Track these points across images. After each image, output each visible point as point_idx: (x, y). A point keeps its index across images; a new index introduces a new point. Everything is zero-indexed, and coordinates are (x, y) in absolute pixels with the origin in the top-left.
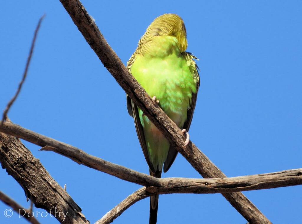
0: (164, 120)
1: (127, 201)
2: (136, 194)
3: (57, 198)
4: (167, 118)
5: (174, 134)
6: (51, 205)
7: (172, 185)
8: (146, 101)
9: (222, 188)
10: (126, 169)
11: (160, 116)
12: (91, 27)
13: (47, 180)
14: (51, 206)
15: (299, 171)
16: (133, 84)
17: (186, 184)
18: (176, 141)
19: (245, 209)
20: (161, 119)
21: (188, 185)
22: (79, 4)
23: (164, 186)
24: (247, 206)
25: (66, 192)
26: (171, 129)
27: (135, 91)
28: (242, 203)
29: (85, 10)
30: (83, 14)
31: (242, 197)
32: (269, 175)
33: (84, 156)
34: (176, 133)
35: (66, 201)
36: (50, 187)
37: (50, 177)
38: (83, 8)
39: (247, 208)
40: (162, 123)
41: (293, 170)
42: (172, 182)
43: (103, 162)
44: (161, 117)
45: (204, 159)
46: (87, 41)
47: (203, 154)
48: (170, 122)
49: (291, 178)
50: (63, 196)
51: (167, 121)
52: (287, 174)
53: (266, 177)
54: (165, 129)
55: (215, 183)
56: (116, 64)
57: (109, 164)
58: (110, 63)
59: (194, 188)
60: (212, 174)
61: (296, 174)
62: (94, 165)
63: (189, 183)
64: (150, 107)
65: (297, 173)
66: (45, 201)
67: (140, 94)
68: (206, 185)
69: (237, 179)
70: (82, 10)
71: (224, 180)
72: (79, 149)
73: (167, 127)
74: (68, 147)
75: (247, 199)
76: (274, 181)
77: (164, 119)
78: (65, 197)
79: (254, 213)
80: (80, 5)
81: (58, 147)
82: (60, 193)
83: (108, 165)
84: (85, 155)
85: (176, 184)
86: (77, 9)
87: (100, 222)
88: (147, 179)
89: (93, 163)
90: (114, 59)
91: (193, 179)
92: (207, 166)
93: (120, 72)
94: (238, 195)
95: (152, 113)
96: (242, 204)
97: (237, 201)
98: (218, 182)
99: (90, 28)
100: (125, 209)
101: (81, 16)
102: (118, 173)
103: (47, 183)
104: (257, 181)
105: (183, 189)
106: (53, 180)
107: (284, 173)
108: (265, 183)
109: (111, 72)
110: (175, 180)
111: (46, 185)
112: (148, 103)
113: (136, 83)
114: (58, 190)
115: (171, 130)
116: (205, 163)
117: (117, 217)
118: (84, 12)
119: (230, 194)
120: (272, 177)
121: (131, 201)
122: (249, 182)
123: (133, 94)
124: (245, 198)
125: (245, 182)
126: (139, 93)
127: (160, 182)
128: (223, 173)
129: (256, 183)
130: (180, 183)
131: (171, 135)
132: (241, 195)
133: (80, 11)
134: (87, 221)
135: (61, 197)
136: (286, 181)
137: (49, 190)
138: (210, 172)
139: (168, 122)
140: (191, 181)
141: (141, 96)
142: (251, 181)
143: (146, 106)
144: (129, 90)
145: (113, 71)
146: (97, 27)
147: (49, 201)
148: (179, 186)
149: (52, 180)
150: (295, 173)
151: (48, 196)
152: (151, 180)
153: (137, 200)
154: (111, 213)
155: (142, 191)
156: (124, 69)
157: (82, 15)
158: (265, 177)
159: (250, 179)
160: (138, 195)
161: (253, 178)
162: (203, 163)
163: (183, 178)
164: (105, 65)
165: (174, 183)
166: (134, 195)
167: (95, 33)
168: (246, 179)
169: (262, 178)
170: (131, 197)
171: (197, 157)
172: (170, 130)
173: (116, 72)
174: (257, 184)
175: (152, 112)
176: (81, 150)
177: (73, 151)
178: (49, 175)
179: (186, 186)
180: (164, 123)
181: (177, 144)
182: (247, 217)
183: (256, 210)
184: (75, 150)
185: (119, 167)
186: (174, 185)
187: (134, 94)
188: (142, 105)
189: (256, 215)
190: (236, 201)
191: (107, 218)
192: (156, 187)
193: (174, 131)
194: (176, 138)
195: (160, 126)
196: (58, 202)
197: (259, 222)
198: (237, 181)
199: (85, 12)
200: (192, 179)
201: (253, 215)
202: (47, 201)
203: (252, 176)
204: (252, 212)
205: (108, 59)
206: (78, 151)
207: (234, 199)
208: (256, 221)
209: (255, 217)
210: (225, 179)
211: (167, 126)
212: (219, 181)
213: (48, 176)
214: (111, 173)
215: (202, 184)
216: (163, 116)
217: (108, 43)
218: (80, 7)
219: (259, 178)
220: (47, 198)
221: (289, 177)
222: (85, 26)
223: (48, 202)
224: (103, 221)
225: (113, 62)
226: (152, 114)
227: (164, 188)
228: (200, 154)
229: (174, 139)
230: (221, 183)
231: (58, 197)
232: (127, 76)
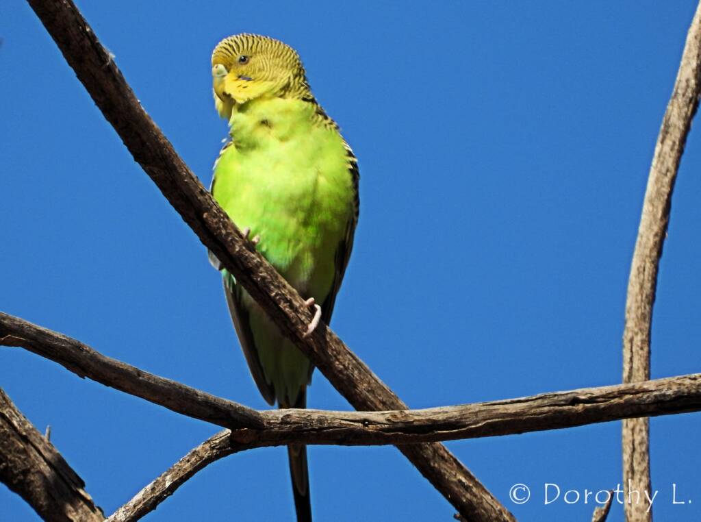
0: (270, 282)
1: (188, 461)
2: (207, 446)
3: (30, 456)
4: (277, 277)
5: (292, 314)
6: (15, 472)
7: (288, 426)
8: (230, 238)
9: (400, 433)
10: (187, 390)
11: (261, 272)
12: (105, 72)
13: (7, 415)
14: (17, 475)
15: (573, 395)
16: (199, 200)
17: (321, 424)
18: (298, 329)
19: (452, 482)
20: (263, 278)
21: (326, 425)
22: (78, 19)
23: (271, 428)
24: (455, 476)
25: (49, 444)
26: (285, 302)
27: (205, 215)
28: (445, 469)
29: (92, 33)
30: (88, 43)
31: (446, 455)
32: (506, 403)
33: (94, 358)
34: (296, 310)
35: (49, 464)
36: (14, 432)
37: (14, 410)
38: (88, 30)
39: (454, 480)
40: (265, 288)
41: (559, 393)
42: (288, 420)
43: (136, 374)
44: (264, 274)
45: (360, 370)
46: (98, 103)
47: (357, 357)
48: (284, 286)
49: (556, 411)
50: (43, 451)
51: (276, 283)
52: (546, 402)
53: (501, 409)
54: (271, 303)
55: (385, 422)
56: (162, 155)
57: (149, 378)
58: (149, 154)
59: (339, 433)
60: (377, 403)
61: (567, 403)
62: (116, 379)
63: (327, 420)
64: (238, 252)
65: (570, 400)
66: (4, 464)
67: (216, 223)
68: (367, 425)
69: (435, 413)
70: (87, 33)
71: (407, 416)
72: (82, 343)
73: (278, 297)
74: (57, 339)
75: (455, 460)
76: (517, 418)
77: (270, 280)
78: (47, 455)
79: (472, 491)
80: (82, 23)
81: (35, 339)
82: (37, 445)
83: (147, 380)
84: (96, 356)
85: (298, 423)
86: (75, 32)
87: (127, 508)
88: (232, 412)
89: (114, 375)
90: (158, 143)
91: (337, 412)
92: (365, 385)
93: (170, 174)
94: (435, 451)
95: (243, 266)
96: (445, 472)
97: (434, 464)
98: (393, 419)
99: (103, 75)
100: (183, 480)
101: (82, 47)
102: (169, 399)
103: (7, 424)
104: (480, 417)
105: (313, 434)
106: (21, 415)
107: (540, 401)
108: (498, 422)
109: (150, 172)
110: (297, 415)
111: (5, 426)
112: (234, 245)
113: (206, 199)
114: (32, 438)
115: (285, 305)
116: (362, 380)
117: (166, 497)
118: (89, 38)
119: (418, 449)
120: (512, 409)
121: (197, 461)
122: (461, 419)
123: (199, 224)
124: (452, 457)
125: (453, 420)
126: (215, 220)
127: (262, 419)
128: (401, 402)
129: (478, 423)
130: (308, 420)
131: (286, 315)
132: (442, 452)
133: (82, 36)
134: (97, 510)
135: (38, 455)
136: (545, 418)
137: (11, 438)
138: (372, 399)
139: (278, 287)
140: (332, 416)
141: (219, 228)
142: (466, 418)
143: (230, 249)
144: (192, 214)
145: (156, 172)
146: (119, 71)
147: (13, 464)
148: (306, 428)
149: (18, 416)
150: (566, 401)
151: (10, 451)
152: (241, 415)
153: (210, 459)
154: (153, 489)
155: (221, 439)
156: (179, 165)
157: (86, 45)
158: (498, 409)
159: (464, 412)
160: (213, 448)
161: (471, 411)
162: (357, 380)
163: (314, 410)
164: (137, 158)
165: (293, 421)
166: (203, 447)
167: (115, 86)
168: (455, 413)
169: (492, 410)
170: (198, 452)
171: (344, 366)
172: (282, 305)
173: (163, 173)
174: (480, 425)
175: (242, 263)
176: (86, 344)
177: (68, 346)
178: (13, 404)
179: (321, 429)
180: (269, 288)
181: (298, 335)
182: (455, 501)
183: (477, 484)
184: (72, 344)
185: (170, 384)
186: (293, 426)
187: (204, 221)
188: (220, 248)
189: (476, 496)
190: (432, 464)
191: (144, 499)
192: (254, 431)
193: (292, 306)
194: (296, 321)
195: (261, 294)
196: (32, 467)
197: (483, 511)
198: (434, 417)
199: (92, 37)
200: (334, 412)
201: (468, 496)
202: (7, 464)
203: (468, 407)
204: (467, 488)
205: (143, 143)
206: (79, 347)
207: (427, 460)
208: (475, 509)
209: (475, 500)
210: (407, 412)
211: (277, 294)
212: (394, 416)
213: (10, 407)
214: (152, 398)
215: (356, 424)
216: (267, 273)
217: (143, 108)
218: (80, 27)
219: (484, 411)
220: (7, 458)
221: (552, 408)
222: (93, 70)
223: (10, 465)
224: (135, 506)
225: (156, 150)
226: (242, 268)
227: (271, 432)
228: (351, 358)
229: (293, 325)
230: (398, 422)
231: (32, 455)
232: (187, 182)
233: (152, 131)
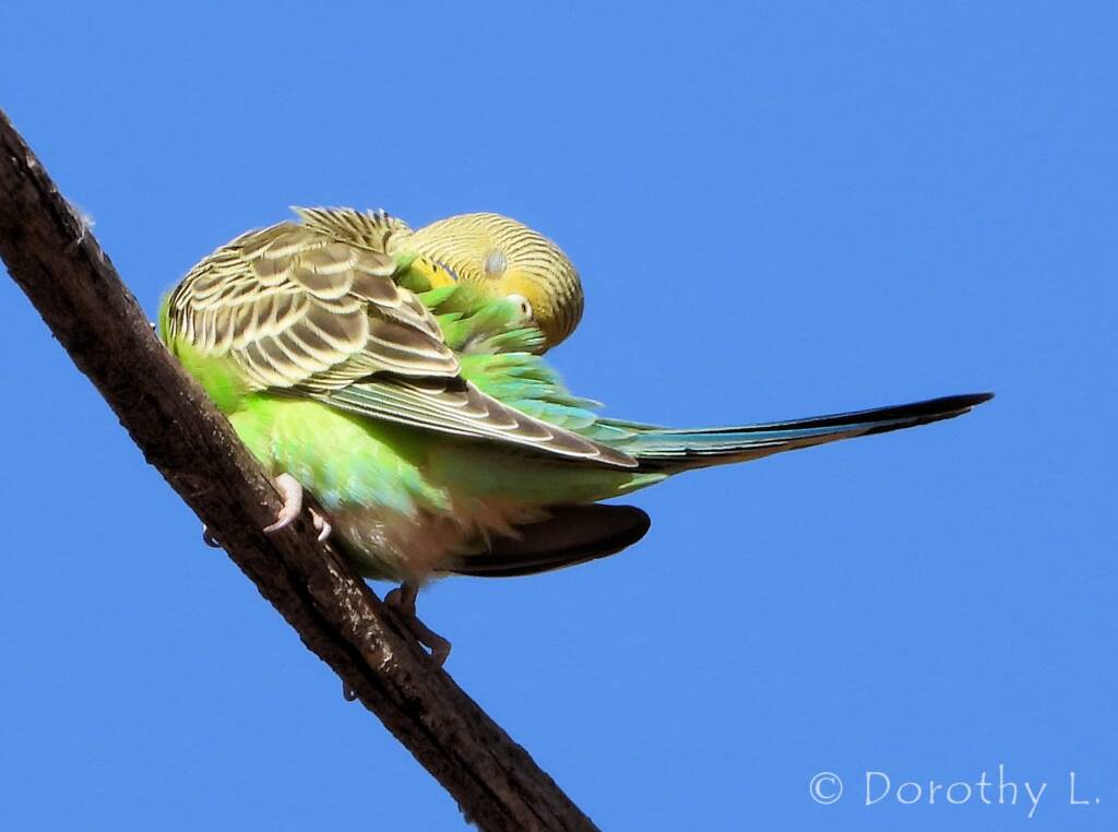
8: (372, 634)
12: (71, 259)
16: (297, 547)
22: (9, 140)
29: (40, 171)
30: (31, 194)
34: (525, 793)
38: (31, 164)
40: (453, 748)
44: (450, 715)
46: (58, 331)
51: (479, 735)
54: (469, 779)
56: (210, 448)
58: (180, 445)
64: (387, 664)
70: (29, 171)
77: (466, 727)
80: (16, 149)
90: (199, 420)
93: (228, 490)
95: (402, 695)
99: (69, 266)
101: (20, 205)
109: (183, 488)
112: (378, 646)
115: (500, 781)
118: (35, 183)
123: (298, 601)
131: (503, 806)
133: (17, 180)
139: (484, 743)
141: (344, 611)
143: (371, 659)
144: (281, 580)
145: (196, 486)
146: (105, 256)
156: (249, 471)
157: (29, 198)
164: (154, 454)
167: (97, 291)
173: (212, 488)
175: (399, 688)
187: (308, 599)
195: (445, 761)
199: (41, 182)
205: (166, 421)
218: (14, 159)
222: (44, 257)
225: (195, 437)
226: (400, 701)
232: (266, 506)
233: (186, 393)
